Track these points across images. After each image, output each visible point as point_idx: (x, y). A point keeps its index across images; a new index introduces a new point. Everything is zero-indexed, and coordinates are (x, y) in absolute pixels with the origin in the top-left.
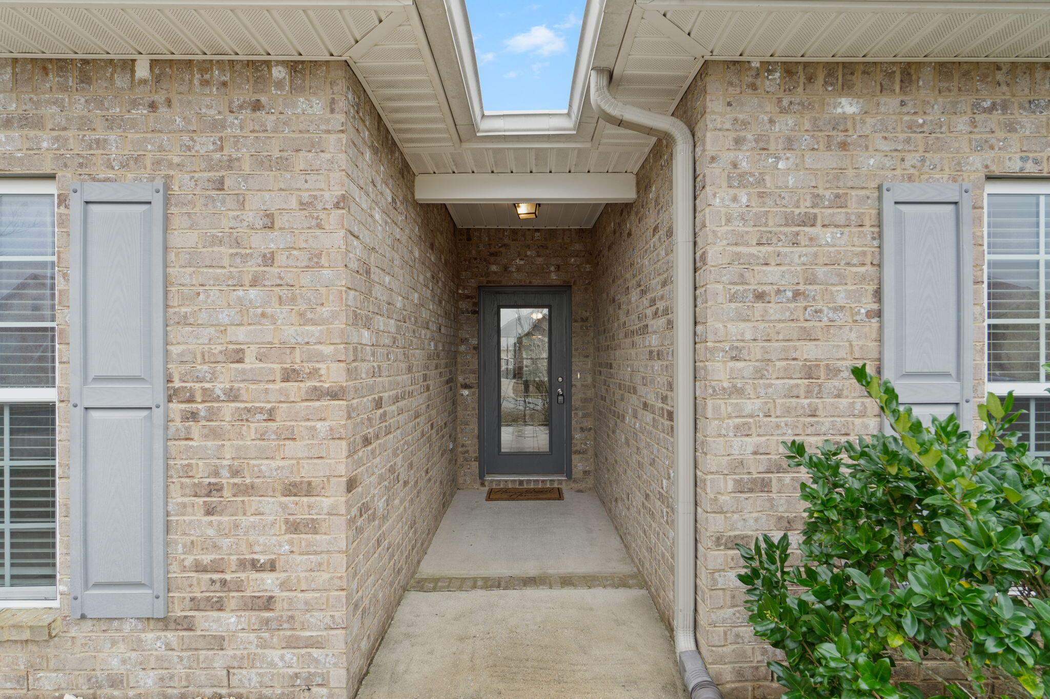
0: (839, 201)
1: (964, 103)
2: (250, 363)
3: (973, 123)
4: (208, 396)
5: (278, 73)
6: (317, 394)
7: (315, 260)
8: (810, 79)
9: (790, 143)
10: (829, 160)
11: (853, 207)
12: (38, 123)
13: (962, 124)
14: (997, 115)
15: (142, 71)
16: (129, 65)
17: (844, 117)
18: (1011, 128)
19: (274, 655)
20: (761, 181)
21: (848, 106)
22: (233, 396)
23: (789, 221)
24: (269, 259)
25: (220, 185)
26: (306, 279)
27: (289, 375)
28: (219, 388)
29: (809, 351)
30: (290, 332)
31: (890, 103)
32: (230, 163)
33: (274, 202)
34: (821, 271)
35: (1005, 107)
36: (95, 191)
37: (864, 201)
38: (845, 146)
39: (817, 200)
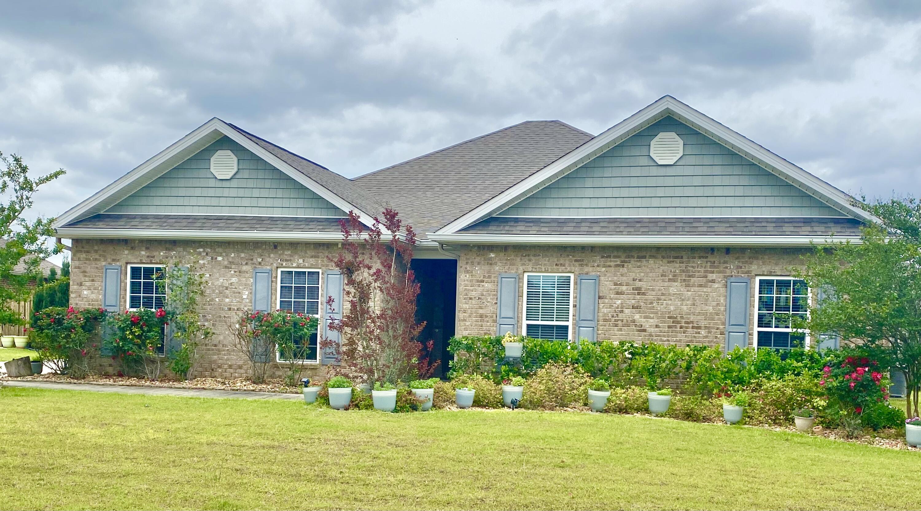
0: (489, 277)
1: (520, 254)
3: (521, 259)
8: (484, 249)
9: (479, 264)
10: (487, 268)
11: (492, 279)
12: (318, 257)
13: (518, 259)
14: (527, 257)
15: (340, 246)
16: (336, 244)
17: (491, 257)
18: (530, 260)
20: (472, 272)
21: (492, 255)
23: (478, 281)
29: (481, 311)
31: (502, 254)
34: (484, 293)
35: (529, 255)
36: (329, 272)
37: (495, 277)
38: (491, 264)
39: (484, 277)
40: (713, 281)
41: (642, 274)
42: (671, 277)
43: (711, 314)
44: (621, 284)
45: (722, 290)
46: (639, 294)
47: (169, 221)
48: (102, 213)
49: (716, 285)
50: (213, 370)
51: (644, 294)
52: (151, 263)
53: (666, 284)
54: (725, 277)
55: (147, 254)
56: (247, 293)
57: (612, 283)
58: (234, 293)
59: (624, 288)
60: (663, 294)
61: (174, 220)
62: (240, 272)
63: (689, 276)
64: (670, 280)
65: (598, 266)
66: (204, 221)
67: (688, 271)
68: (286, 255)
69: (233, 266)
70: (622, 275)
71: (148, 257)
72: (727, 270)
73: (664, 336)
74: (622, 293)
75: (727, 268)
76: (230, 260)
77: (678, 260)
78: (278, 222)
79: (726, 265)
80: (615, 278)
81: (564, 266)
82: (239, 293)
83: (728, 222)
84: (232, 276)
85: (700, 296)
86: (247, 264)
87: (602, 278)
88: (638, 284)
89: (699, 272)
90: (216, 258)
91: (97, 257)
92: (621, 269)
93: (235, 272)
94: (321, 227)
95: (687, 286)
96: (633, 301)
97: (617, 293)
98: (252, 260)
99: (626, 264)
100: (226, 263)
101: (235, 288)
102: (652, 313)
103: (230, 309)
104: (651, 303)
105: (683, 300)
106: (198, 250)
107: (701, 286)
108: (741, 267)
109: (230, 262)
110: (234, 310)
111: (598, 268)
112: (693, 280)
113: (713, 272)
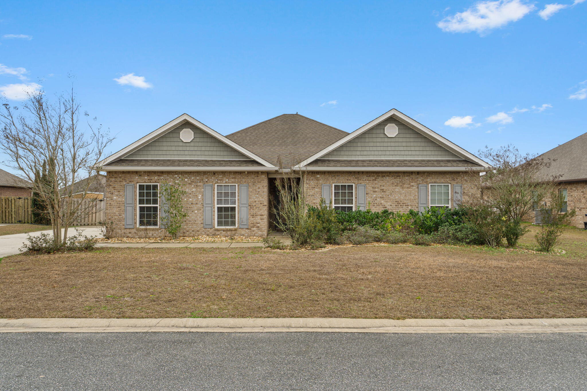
0: (317, 186)
1: (331, 175)
2: (257, 202)
3: (331, 178)
4: (253, 206)
5: (260, 173)
6: (264, 206)
7: (263, 192)
8: (314, 173)
9: (312, 180)
10: (316, 182)
11: (319, 187)
12: (236, 178)
13: (330, 178)
14: (334, 177)
15: (246, 173)
16: (245, 172)
17: (318, 177)
18: (335, 178)
19: (259, 232)
20: (309, 184)
21: (318, 176)
22: (255, 206)
23: (312, 188)
24: (259, 192)
25: (254, 184)
26: (263, 194)
27: (261, 204)
28: (254, 205)
29: (314, 201)
30: (261, 199)
31: (323, 175)
32: (255, 182)
33: (259, 186)
34: (315, 193)
35: (335, 176)
36: (242, 185)
37: (320, 186)
38: (318, 180)
39: (315, 186)
40: (413, 186)
41: (384, 183)
42: (396, 184)
43: (412, 200)
44: (375, 188)
45: (417, 190)
46: (383, 192)
47: (160, 162)
48: (122, 158)
49: (414, 188)
50: (184, 233)
51: (385, 192)
52: (150, 182)
53: (394, 187)
54: (417, 184)
55: (149, 178)
56: (201, 196)
57: (371, 188)
58: (194, 196)
59: (377, 189)
60: (393, 192)
61: (162, 162)
62: (197, 186)
63: (403, 184)
64: (395, 186)
65: (365, 180)
66: (178, 162)
67: (402, 182)
68: (220, 177)
69: (193, 183)
70: (376, 184)
71: (149, 179)
72: (418, 181)
73: (394, 210)
74: (376, 192)
75: (418, 180)
76: (192, 180)
77: (398, 177)
78: (216, 162)
79: (417, 179)
80: (373, 185)
81: (350, 180)
82: (197, 196)
83: (418, 161)
84: (193, 188)
85: (408, 192)
86: (200, 182)
87: (367, 185)
88: (382, 188)
89: (407, 182)
90: (184, 180)
91: (121, 180)
92: (375, 182)
93: (194, 186)
94: (239, 164)
95: (403, 188)
96: (381, 195)
97: (374, 192)
98: (203, 180)
99: (377, 179)
100: (189, 182)
101: (195, 194)
102: (389, 200)
103: (192, 204)
104: (388, 196)
105: (401, 194)
106: (175, 176)
107: (408, 188)
108: (423, 180)
109: (192, 181)
110: (194, 204)
111: (365, 181)
112: (405, 185)
113: (412, 182)
